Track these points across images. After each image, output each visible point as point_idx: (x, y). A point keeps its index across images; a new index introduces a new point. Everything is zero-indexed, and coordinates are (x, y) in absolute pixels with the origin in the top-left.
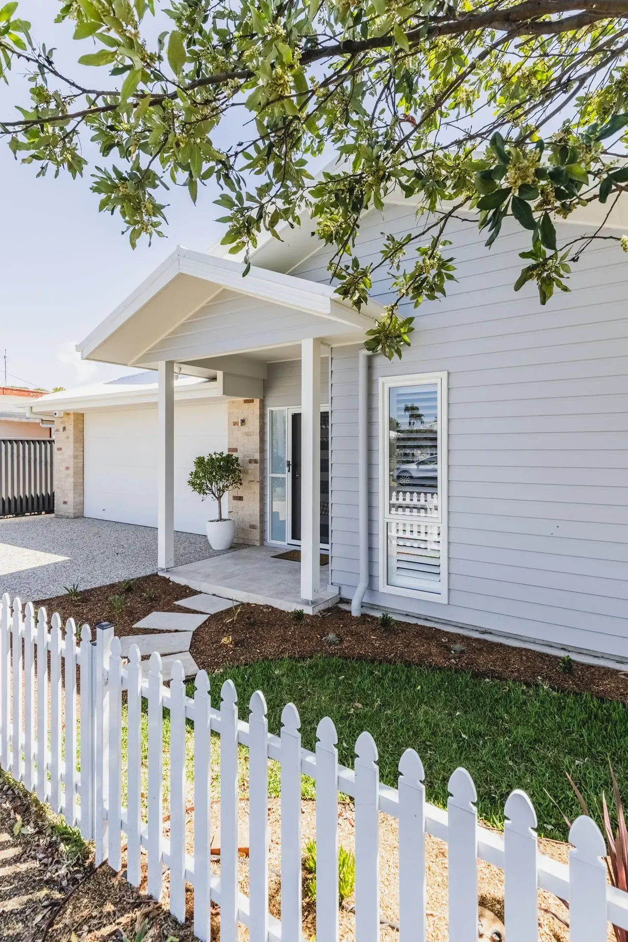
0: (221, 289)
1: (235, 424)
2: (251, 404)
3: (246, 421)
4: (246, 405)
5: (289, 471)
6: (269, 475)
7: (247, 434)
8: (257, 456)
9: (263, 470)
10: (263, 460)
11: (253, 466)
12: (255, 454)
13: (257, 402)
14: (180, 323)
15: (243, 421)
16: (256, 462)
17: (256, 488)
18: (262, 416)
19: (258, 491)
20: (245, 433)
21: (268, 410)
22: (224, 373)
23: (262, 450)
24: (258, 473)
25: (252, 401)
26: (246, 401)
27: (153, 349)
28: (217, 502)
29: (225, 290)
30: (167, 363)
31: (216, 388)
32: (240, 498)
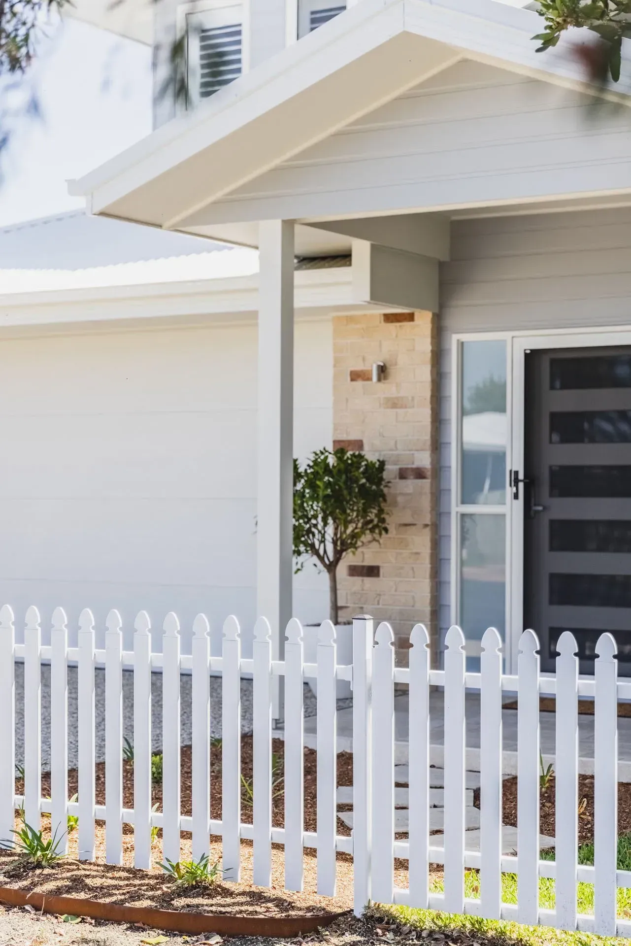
0: (458, 58)
1: (355, 376)
2: (407, 325)
3: (392, 370)
4: (393, 327)
5: (516, 496)
6: (456, 508)
7: (394, 404)
8: (424, 460)
9: (438, 495)
10: (438, 470)
11: (410, 485)
12: (417, 455)
13: (424, 320)
14: (333, 130)
15: (383, 371)
16: (419, 474)
17: (422, 542)
18: (438, 356)
19: (426, 551)
20: (388, 400)
21: (453, 340)
22: (373, 247)
23: (437, 445)
24: (426, 502)
25: (410, 317)
26: (389, 318)
27: (243, 188)
28: (326, 576)
29: (465, 61)
30: (284, 222)
31: (349, 283)
32: (372, 571)
